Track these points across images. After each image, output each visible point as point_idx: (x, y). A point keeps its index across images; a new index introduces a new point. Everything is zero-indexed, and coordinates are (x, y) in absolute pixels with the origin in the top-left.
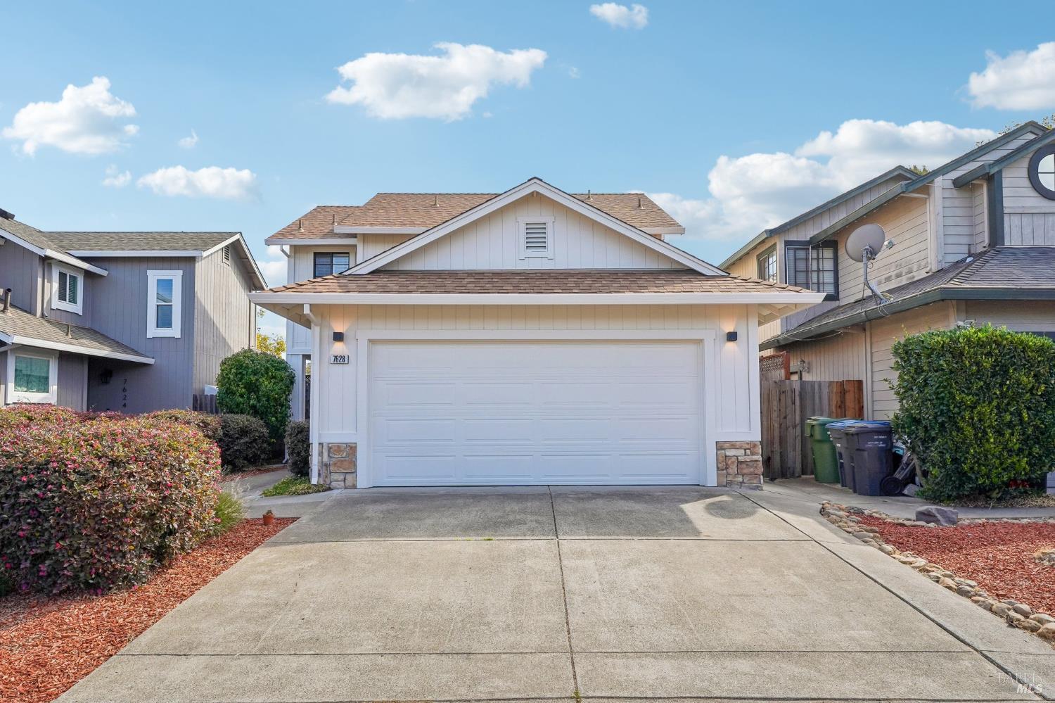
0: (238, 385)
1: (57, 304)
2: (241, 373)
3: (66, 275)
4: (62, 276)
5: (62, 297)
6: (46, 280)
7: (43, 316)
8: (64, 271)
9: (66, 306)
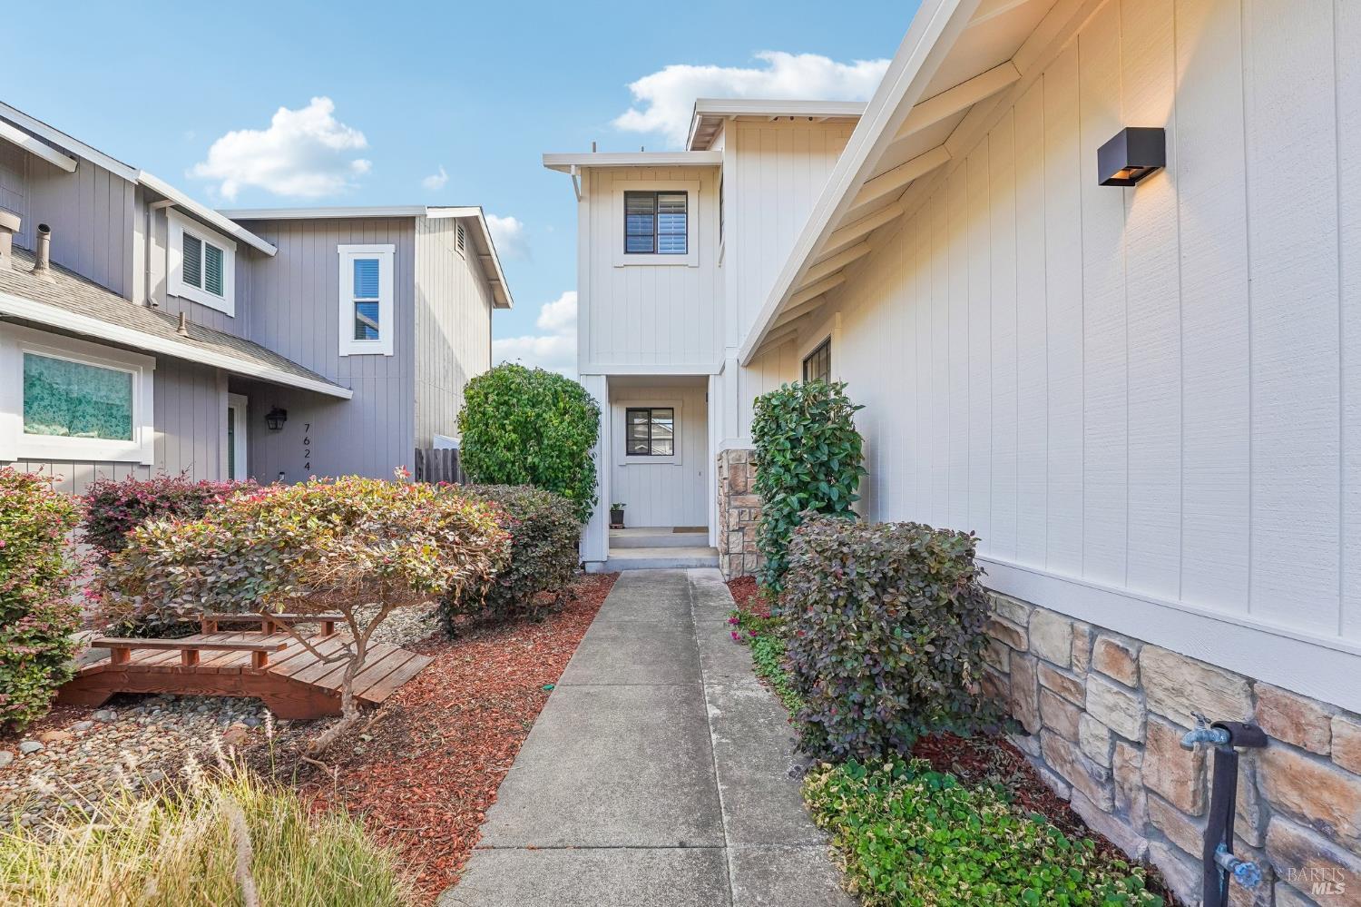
0: (503, 427)
1: (179, 287)
2: (506, 403)
3: (200, 242)
4: (191, 243)
5: (191, 276)
6: (153, 240)
7: (148, 304)
8: (196, 232)
9: (200, 295)
